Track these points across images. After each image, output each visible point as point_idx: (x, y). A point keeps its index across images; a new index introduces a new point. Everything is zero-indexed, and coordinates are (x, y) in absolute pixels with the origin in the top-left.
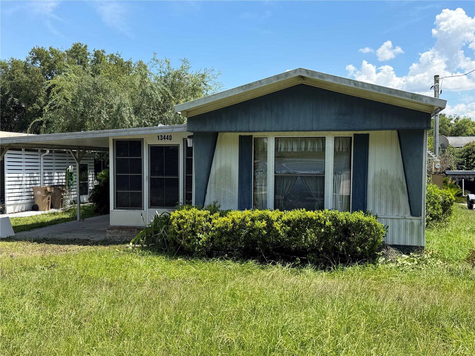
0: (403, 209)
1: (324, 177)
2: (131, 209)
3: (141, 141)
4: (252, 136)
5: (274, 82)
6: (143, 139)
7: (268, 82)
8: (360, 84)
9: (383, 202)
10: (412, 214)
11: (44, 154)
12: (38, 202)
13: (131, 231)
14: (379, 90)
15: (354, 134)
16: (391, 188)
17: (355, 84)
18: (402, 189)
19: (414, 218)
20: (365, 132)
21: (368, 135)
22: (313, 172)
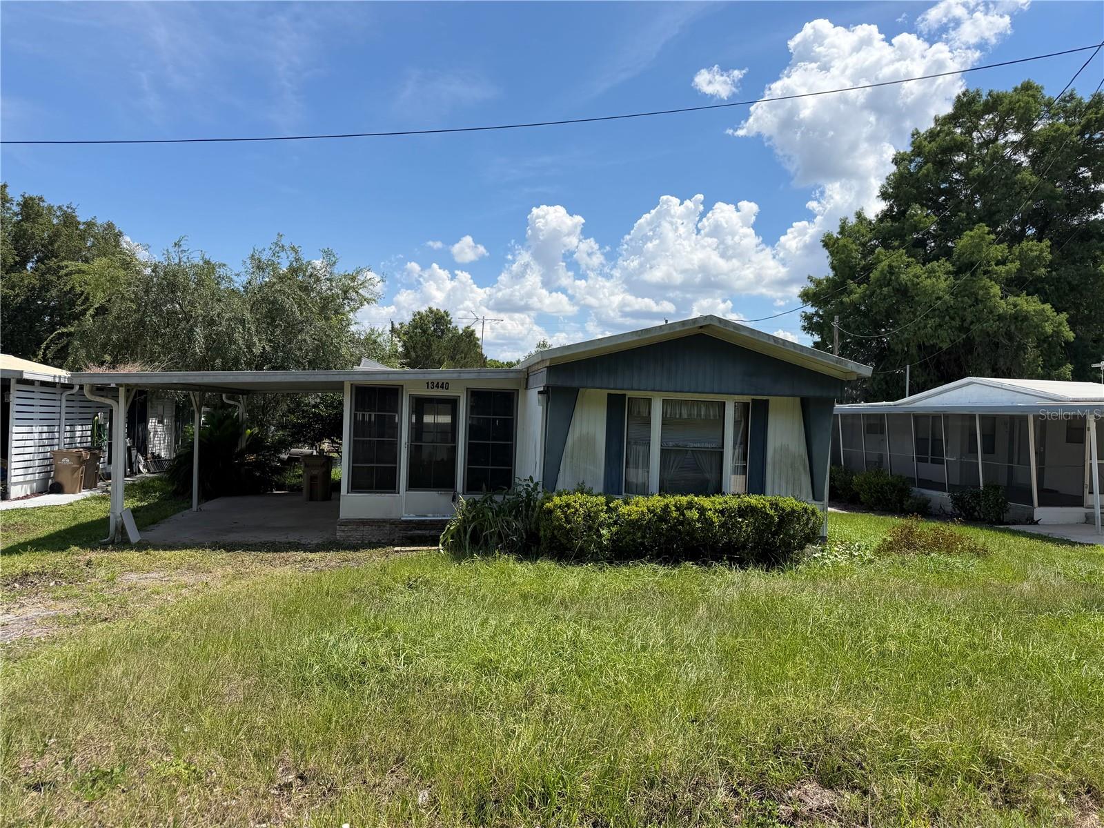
0: (804, 491)
1: (722, 453)
2: (378, 493)
3: (397, 390)
4: (624, 395)
5: (678, 329)
6: (402, 386)
8: (780, 341)
9: (784, 484)
10: (814, 498)
11: (68, 393)
12: (64, 478)
13: (379, 527)
15: (753, 400)
16: (791, 467)
17: (775, 341)
18: (805, 469)
19: (817, 502)
20: (765, 398)
21: (767, 401)
22: (707, 445)
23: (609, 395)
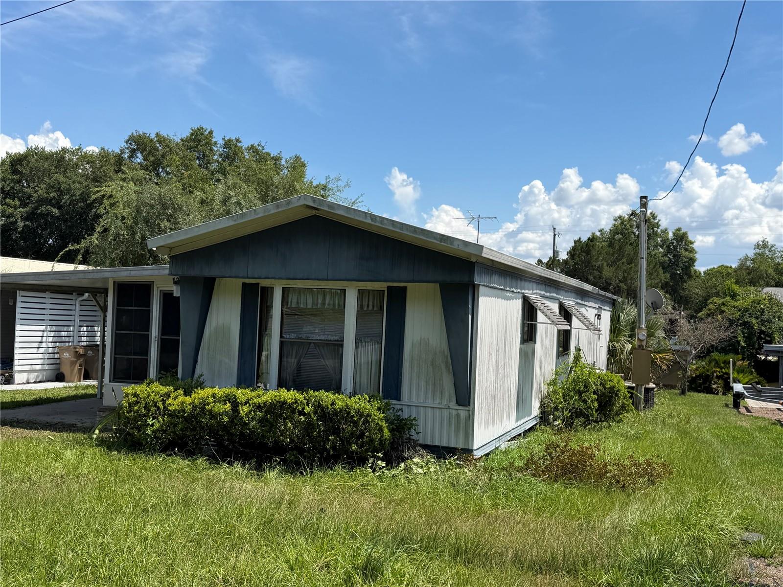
0: (446, 394)
1: (342, 346)
2: (133, 383)
4: (259, 284)
6: (153, 282)
7: (265, 212)
9: (423, 384)
10: (458, 403)
11: (81, 299)
12: (65, 370)
14: (402, 229)
15: (389, 287)
16: (432, 365)
18: (447, 367)
19: (461, 408)
20: (402, 285)
21: (405, 288)
23: (244, 284)
